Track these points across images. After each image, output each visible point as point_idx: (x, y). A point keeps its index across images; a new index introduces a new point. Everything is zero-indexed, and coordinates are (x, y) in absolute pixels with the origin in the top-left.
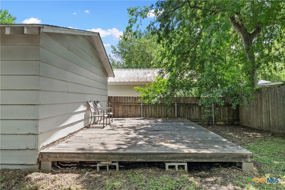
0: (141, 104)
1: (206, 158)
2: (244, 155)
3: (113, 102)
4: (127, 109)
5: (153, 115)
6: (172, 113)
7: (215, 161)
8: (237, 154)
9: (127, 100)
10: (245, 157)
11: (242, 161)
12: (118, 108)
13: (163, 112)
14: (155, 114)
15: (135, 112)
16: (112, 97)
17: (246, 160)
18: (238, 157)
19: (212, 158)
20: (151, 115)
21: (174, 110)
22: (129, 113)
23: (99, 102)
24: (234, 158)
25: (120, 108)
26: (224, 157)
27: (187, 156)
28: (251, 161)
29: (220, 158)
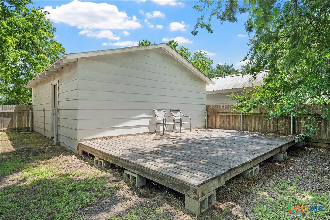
0: (241, 115)
1: (150, 175)
2: (186, 184)
3: (211, 112)
4: (226, 120)
5: (257, 128)
6: (286, 128)
7: (157, 182)
8: (179, 180)
9: (225, 109)
10: (188, 189)
11: (183, 192)
12: (216, 119)
13: (272, 125)
14: (260, 128)
15: (234, 124)
16: (209, 106)
17: (188, 193)
18: (179, 185)
19: (155, 177)
20: (254, 128)
21: (290, 124)
22: (227, 124)
23: (180, 110)
24: (175, 185)
25: (218, 118)
26: (164, 180)
27: (136, 167)
28: (194, 196)
29: (161, 179)
